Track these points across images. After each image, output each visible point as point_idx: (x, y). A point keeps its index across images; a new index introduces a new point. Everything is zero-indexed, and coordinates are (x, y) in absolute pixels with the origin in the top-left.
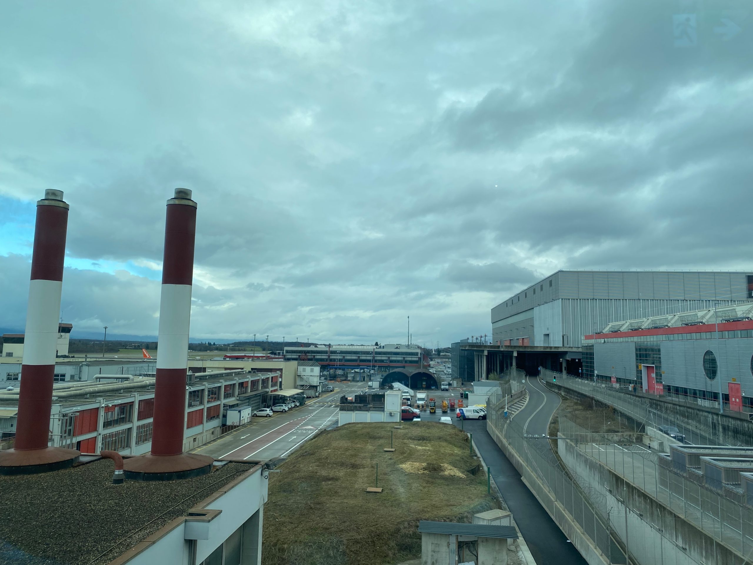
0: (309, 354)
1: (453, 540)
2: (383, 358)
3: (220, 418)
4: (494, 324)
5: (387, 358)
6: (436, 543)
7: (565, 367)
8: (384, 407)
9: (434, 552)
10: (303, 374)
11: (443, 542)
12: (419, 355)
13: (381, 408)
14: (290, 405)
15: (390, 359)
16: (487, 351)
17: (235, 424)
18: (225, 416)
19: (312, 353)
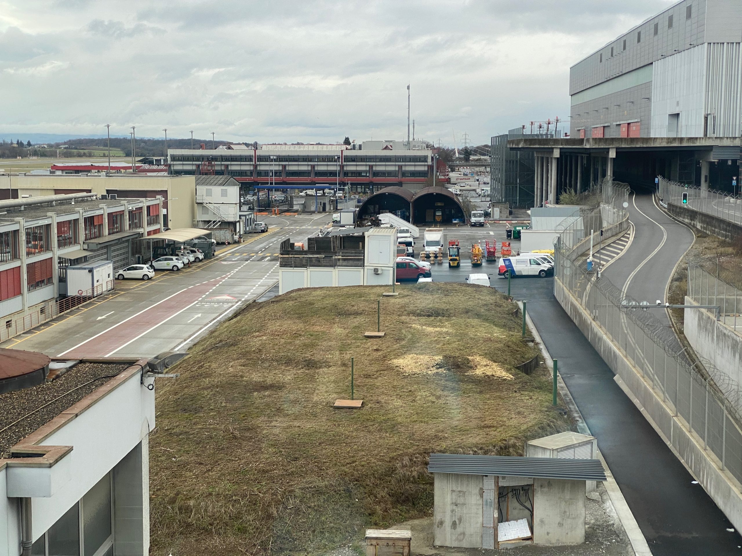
0: (216, 163)
1: (490, 485)
2: (360, 168)
3: (54, 284)
4: (574, 97)
5: (368, 169)
6: (459, 489)
7: (706, 177)
8: (364, 259)
9: (456, 505)
10: (206, 200)
11: (473, 488)
12: (429, 160)
14: (185, 257)
15: (374, 169)
16: (559, 151)
17: (84, 294)
18: (63, 280)
19: (222, 161)
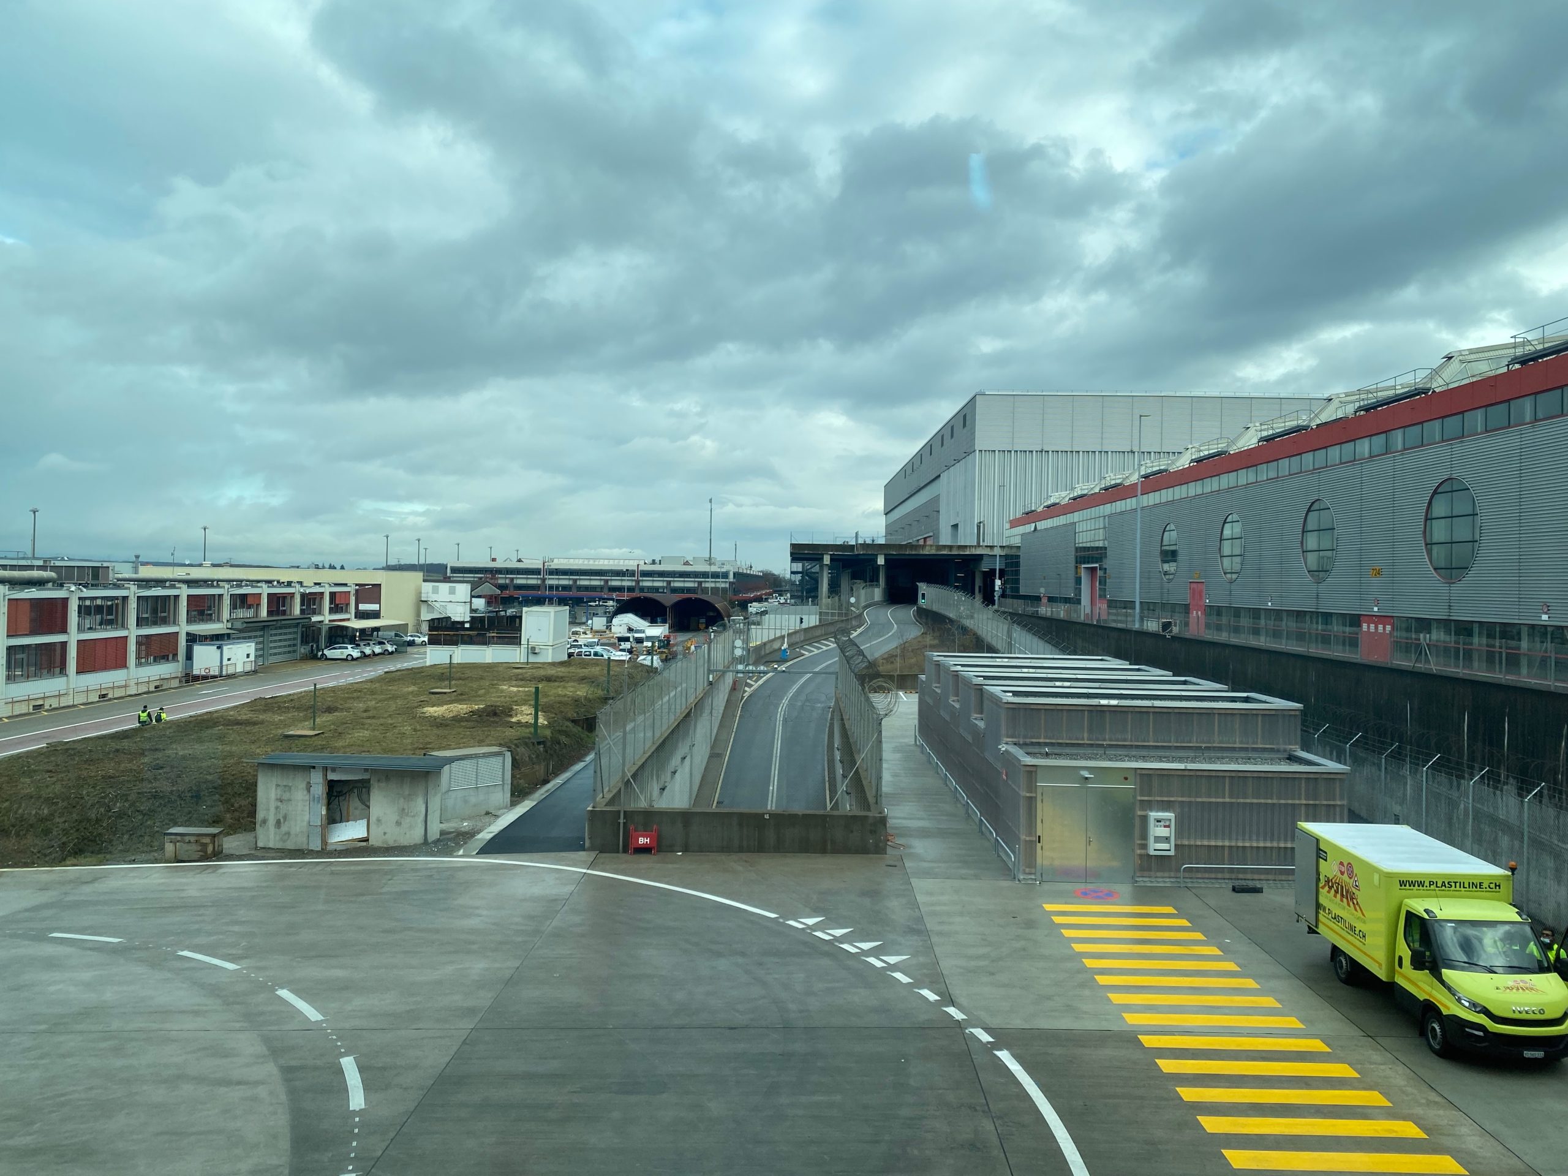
0: (500, 576)
1: (318, 781)
3: (179, 661)
4: (889, 515)
5: (665, 584)
6: (285, 783)
8: (520, 636)
9: (281, 802)
11: (299, 782)
13: (516, 641)
15: (672, 584)
16: (829, 557)
17: (212, 673)
18: (189, 656)
